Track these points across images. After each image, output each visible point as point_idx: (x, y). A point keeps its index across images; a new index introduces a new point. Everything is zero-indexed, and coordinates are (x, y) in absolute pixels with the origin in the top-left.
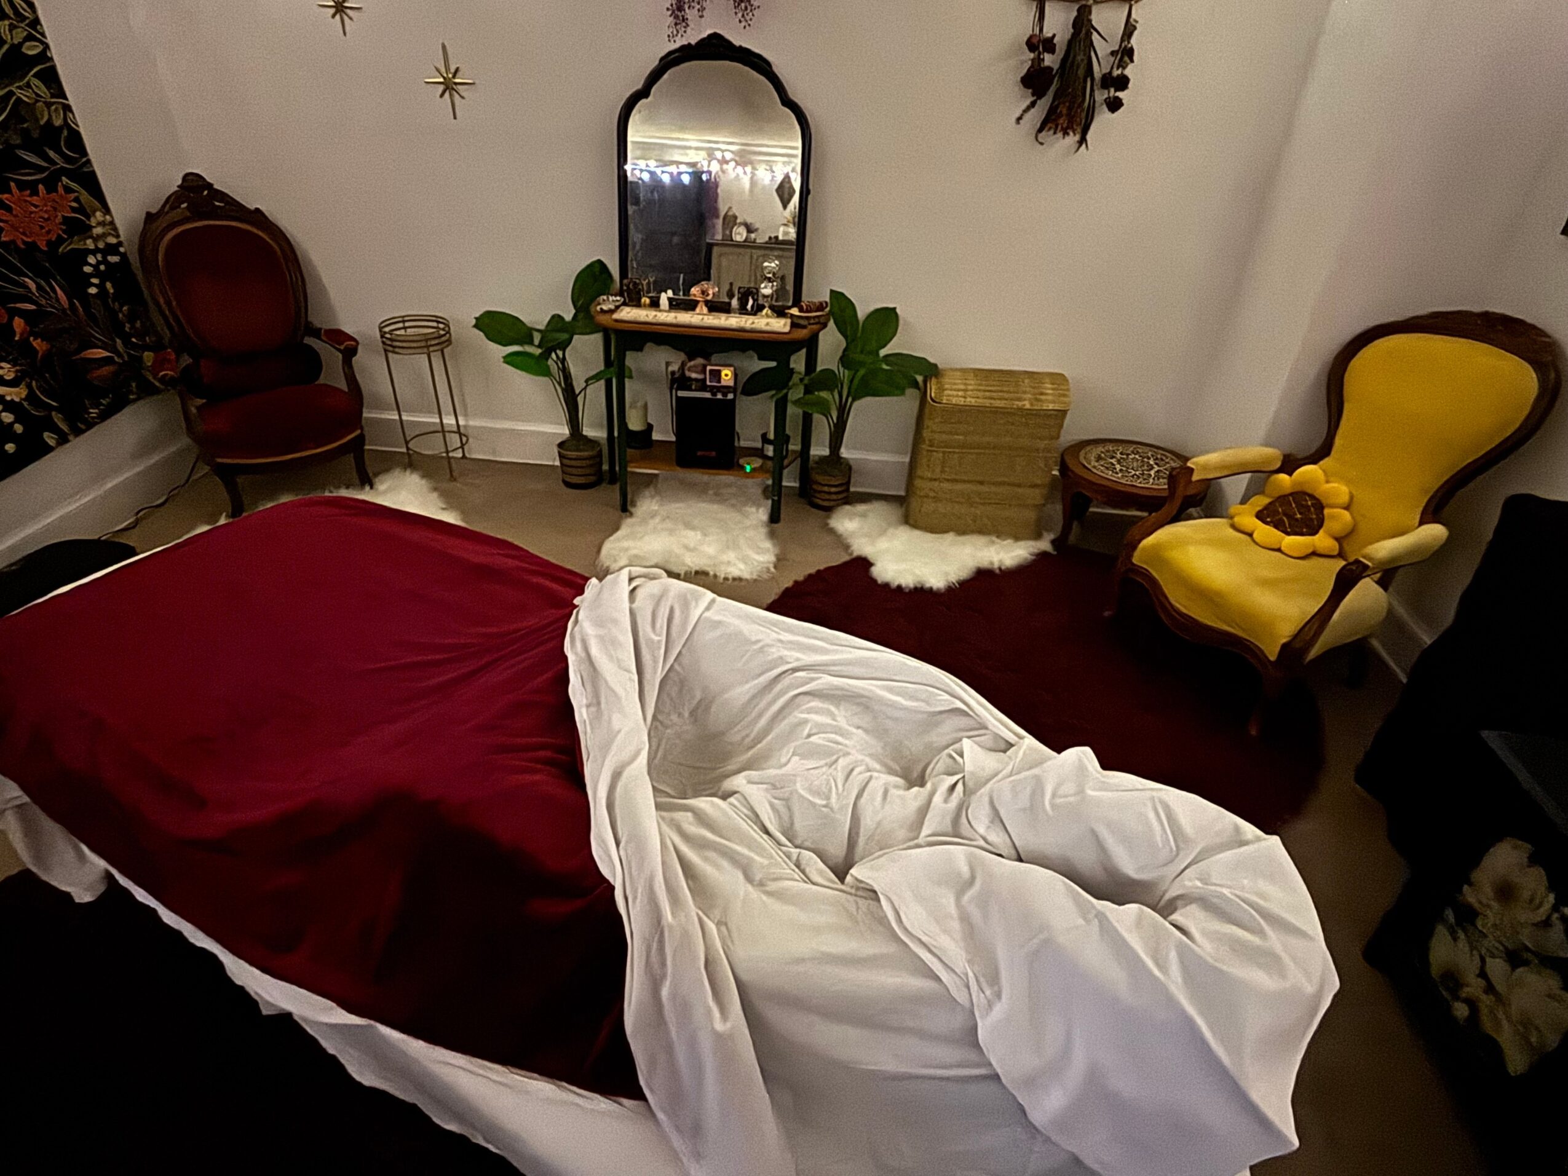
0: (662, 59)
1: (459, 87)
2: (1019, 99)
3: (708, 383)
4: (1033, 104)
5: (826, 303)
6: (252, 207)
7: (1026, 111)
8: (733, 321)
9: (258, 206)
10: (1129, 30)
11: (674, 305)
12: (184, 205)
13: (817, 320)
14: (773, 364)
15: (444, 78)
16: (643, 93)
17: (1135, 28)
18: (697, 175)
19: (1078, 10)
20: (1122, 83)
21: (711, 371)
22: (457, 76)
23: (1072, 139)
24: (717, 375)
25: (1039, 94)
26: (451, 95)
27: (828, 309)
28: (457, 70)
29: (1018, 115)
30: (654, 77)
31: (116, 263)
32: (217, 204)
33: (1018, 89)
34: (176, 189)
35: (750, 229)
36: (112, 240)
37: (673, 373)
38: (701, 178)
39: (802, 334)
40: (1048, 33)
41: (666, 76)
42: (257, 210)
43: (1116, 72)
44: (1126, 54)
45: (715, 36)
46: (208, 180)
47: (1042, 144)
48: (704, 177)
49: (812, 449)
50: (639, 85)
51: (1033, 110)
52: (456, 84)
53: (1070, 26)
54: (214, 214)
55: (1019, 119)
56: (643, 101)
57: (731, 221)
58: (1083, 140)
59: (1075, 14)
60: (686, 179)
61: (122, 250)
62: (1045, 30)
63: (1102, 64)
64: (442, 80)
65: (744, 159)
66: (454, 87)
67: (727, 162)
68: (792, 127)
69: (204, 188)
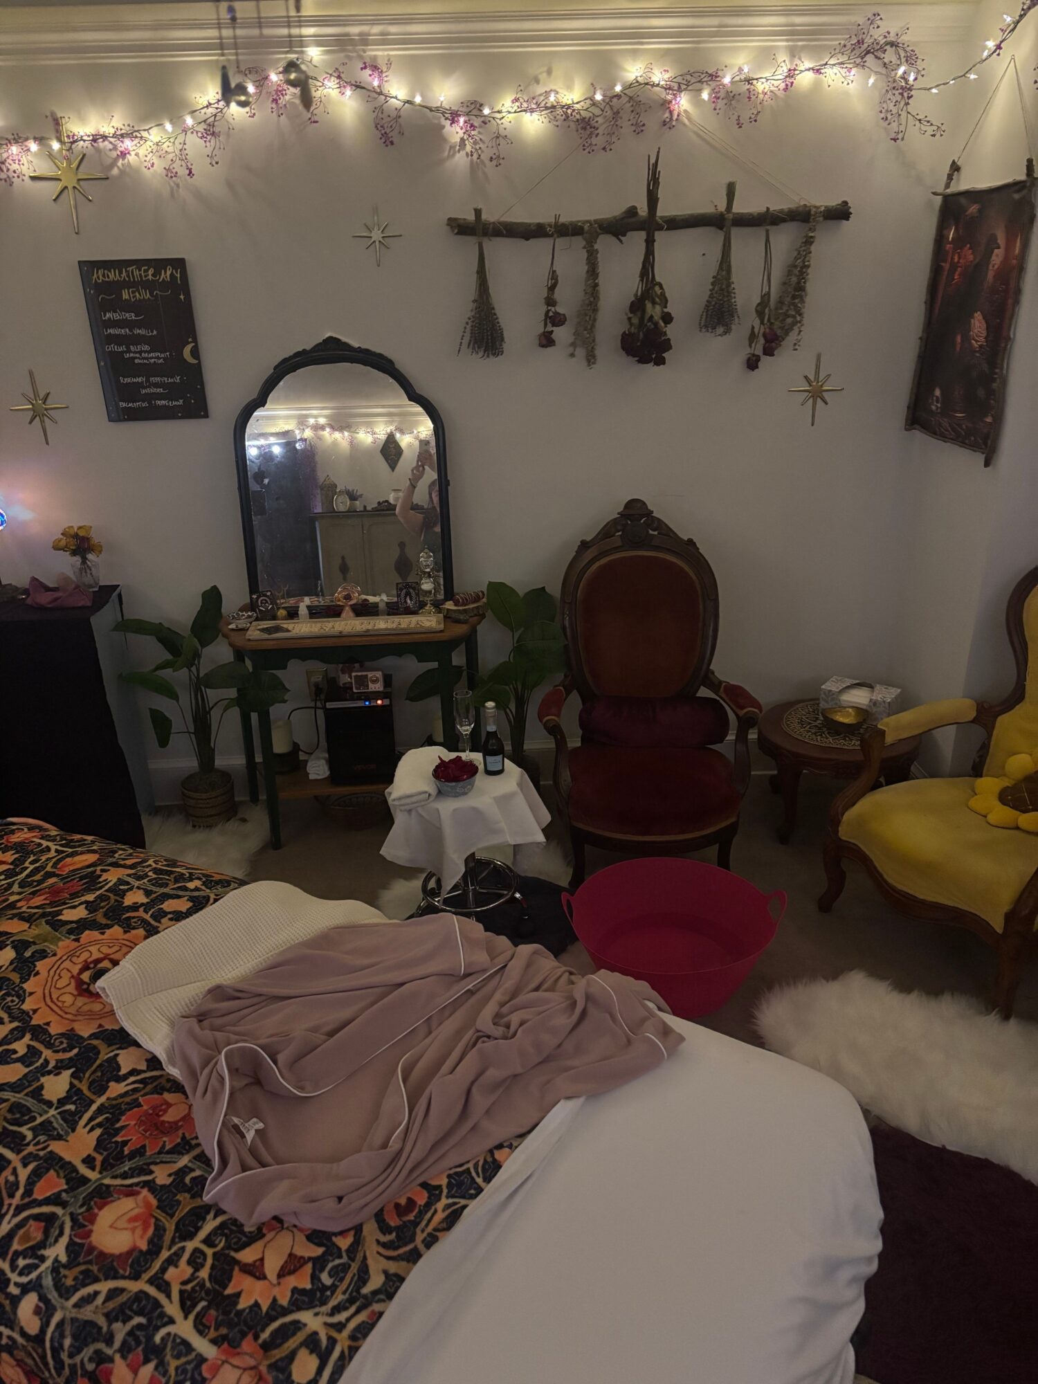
1: (51, 412)
3: (355, 691)
5: (483, 592)
8: (382, 624)
11: (314, 613)
13: (475, 612)
14: (435, 665)
15: (32, 404)
18: (289, 445)
21: (356, 676)
22: (48, 401)
24: (362, 681)
26: (42, 422)
27: (484, 600)
28: (47, 395)
32: (651, 532)
35: (353, 497)
37: (317, 686)
38: (295, 448)
39: (460, 630)
42: (691, 541)
45: (331, 340)
48: (298, 446)
52: (46, 409)
54: (643, 543)
57: (330, 490)
60: (277, 450)
64: (31, 406)
65: (340, 423)
66: (45, 412)
67: (323, 428)
69: (642, 516)
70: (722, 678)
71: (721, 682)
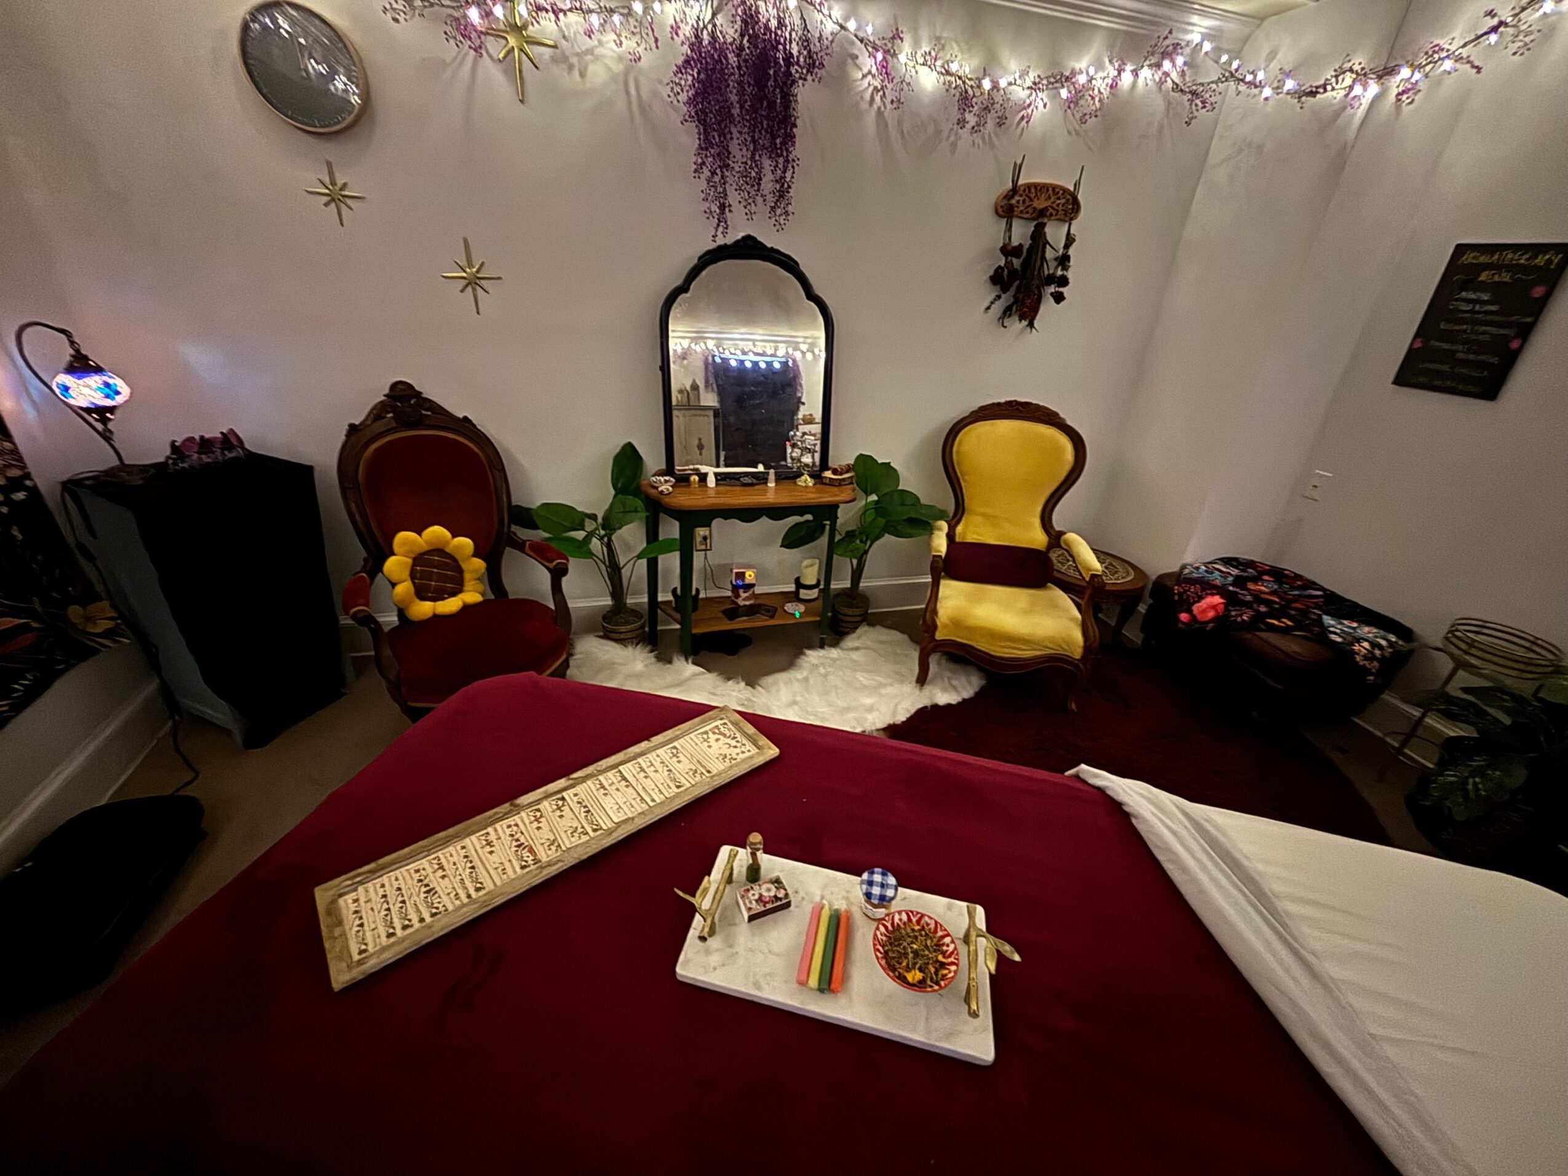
0: (700, 258)
1: (485, 282)
2: (989, 293)
4: (999, 297)
6: (460, 415)
7: (992, 303)
9: (466, 415)
10: (1070, 240)
12: (390, 415)
15: (466, 272)
16: (683, 288)
17: (1074, 240)
19: (1035, 227)
20: (1064, 281)
22: (482, 271)
23: (1025, 323)
25: (1005, 290)
26: (474, 290)
28: (482, 264)
29: (987, 304)
30: (694, 273)
31: (23, 500)
32: (424, 412)
33: (988, 284)
34: (383, 398)
36: (15, 473)
40: (1015, 242)
41: (704, 273)
42: (466, 419)
43: (1059, 272)
44: (1064, 261)
45: (749, 238)
46: (417, 388)
47: (1005, 327)
49: (832, 582)
50: (679, 282)
51: (997, 303)
52: (481, 279)
53: (1029, 238)
54: (419, 423)
55: (988, 308)
56: (683, 296)
58: (1031, 325)
59: (1033, 229)
61: (28, 483)
62: (1012, 240)
63: (1051, 268)
64: (463, 274)
66: (478, 281)
68: (815, 319)
69: (412, 397)
70: (524, 538)
71: (524, 542)
